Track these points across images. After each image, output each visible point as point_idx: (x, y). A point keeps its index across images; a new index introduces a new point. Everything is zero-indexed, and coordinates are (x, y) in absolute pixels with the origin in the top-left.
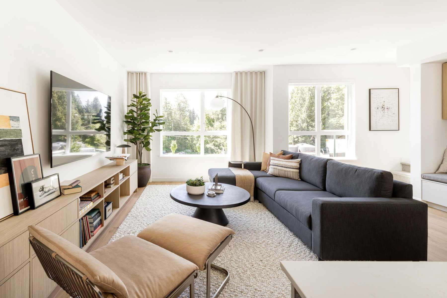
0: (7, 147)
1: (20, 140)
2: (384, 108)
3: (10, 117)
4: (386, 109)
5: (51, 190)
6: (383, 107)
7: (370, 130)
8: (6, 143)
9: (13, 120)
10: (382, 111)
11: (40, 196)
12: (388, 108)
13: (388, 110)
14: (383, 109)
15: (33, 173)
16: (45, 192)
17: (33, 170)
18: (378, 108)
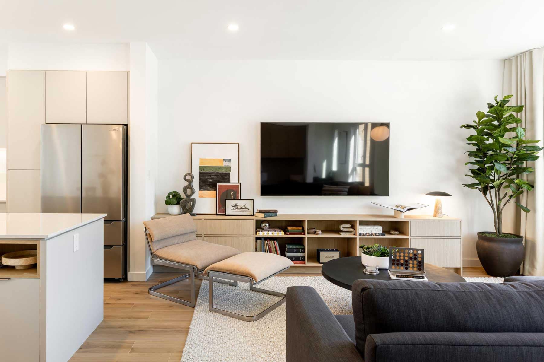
0: (219, 177)
1: (229, 173)
3: (224, 159)
5: (243, 209)
8: (218, 174)
9: (225, 161)
11: (232, 210)
15: (232, 194)
16: (237, 209)
17: (232, 192)
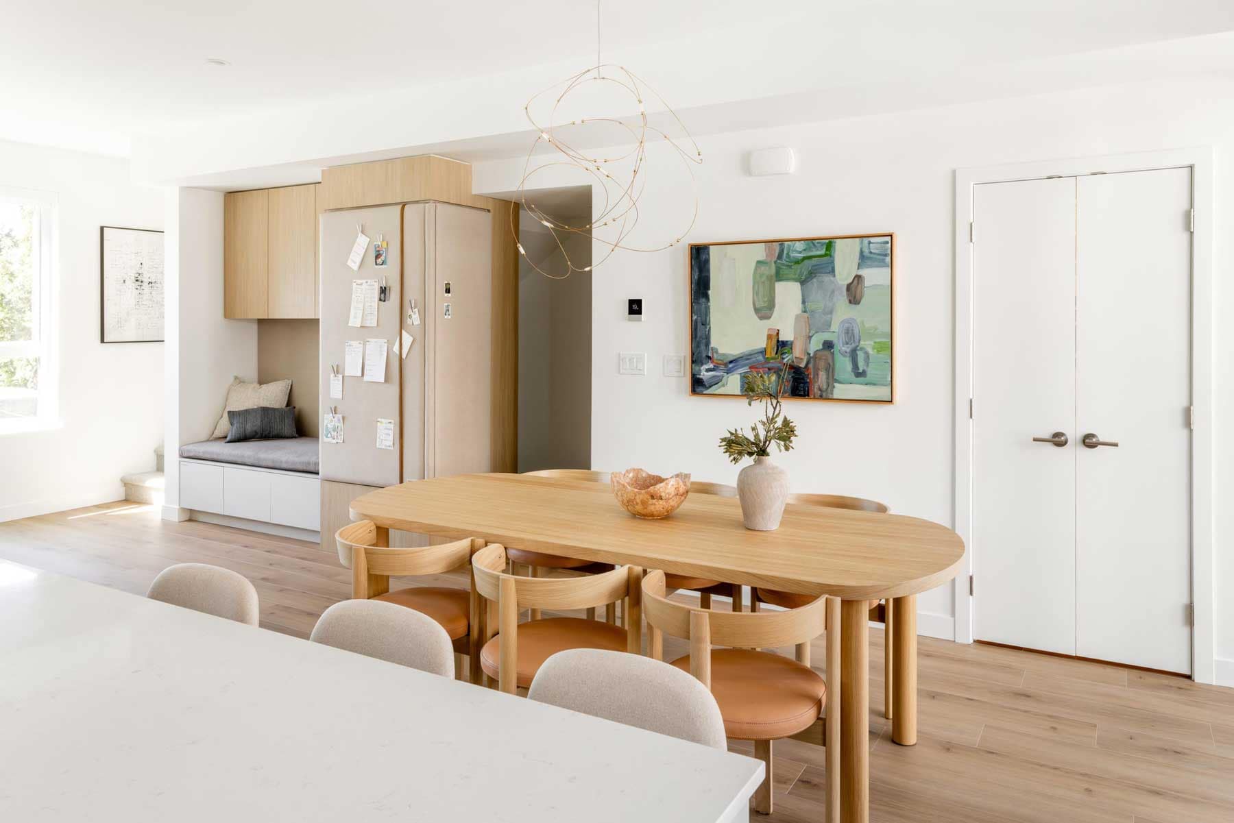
2: (142, 282)
4: (145, 285)
6: (139, 278)
7: (102, 341)
10: (137, 289)
12: (153, 281)
13: (151, 287)
14: (139, 283)
18: (124, 281)
